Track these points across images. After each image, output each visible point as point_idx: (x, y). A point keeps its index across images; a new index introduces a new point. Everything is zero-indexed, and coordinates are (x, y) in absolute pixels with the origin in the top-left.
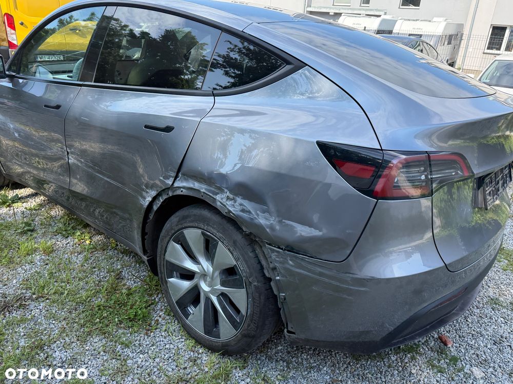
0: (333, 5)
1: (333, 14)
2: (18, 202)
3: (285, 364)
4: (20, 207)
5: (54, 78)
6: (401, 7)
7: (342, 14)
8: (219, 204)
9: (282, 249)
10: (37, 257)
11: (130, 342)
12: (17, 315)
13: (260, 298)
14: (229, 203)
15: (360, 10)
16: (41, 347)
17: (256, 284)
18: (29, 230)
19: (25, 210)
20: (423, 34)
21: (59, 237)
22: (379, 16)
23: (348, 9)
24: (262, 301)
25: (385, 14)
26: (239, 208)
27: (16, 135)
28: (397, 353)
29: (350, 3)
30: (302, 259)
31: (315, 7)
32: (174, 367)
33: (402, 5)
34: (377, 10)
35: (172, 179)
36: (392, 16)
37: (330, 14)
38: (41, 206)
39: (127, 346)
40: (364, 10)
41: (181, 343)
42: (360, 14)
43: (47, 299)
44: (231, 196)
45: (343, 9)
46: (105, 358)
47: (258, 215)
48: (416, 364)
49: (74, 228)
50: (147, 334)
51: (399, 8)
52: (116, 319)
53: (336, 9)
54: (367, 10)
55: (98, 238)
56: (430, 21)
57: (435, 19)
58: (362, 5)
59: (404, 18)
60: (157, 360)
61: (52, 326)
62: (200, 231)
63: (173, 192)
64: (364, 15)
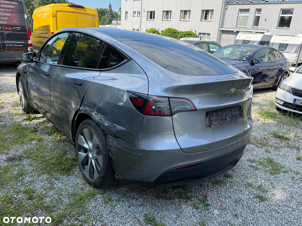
0: (236, 27)
1: (235, 32)
2: (35, 119)
3: (122, 195)
4: (35, 121)
5: (53, 63)
6: (278, 28)
7: (240, 32)
8: (93, 117)
9: (112, 136)
10: (34, 142)
11: (59, 178)
12: (17, 163)
13: (106, 159)
14: (96, 116)
15: (252, 29)
16: (22, 175)
17: (105, 153)
18: (35, 131)
19: (37, 123)
20: (289, 43)
21: (47, 135)
22: (263, 33)
23: (245, 29)
24: (107, 160)
25: (268, 32)
26: (99, 118)
27: (35, 88)
28: (179, 198)
29: (246, 26)
30: (119, 141)
31: (225, 28)
32: (73, 190)
33: (279, 27)
34: (262, 29)
35: (79, 106)
36: (271, 33)
37: (234, 32)
38: (44, 122)
39: (56, 179)
40: (254, 29)
41: (80, 181)
42: (252, 32)
43: (31, 158)
44: (97, 113)
45: (242, 29)
46: (46, 183)
47: (105, 121)
48: (186, 204)
49: (54, 132)
50: (67, 176)
51: (277, 28)
52: (56, 169)
53: (238, 29)
54: (256, 29)
55: (64, 137)
56: (294, 36)
57: (299, 35)
58: (254, 27)
59: (277, 34)
60: (67, 186)
61: (30, 168)
62: (88, 129)
63: (80, 112)
64: (255, 33)
